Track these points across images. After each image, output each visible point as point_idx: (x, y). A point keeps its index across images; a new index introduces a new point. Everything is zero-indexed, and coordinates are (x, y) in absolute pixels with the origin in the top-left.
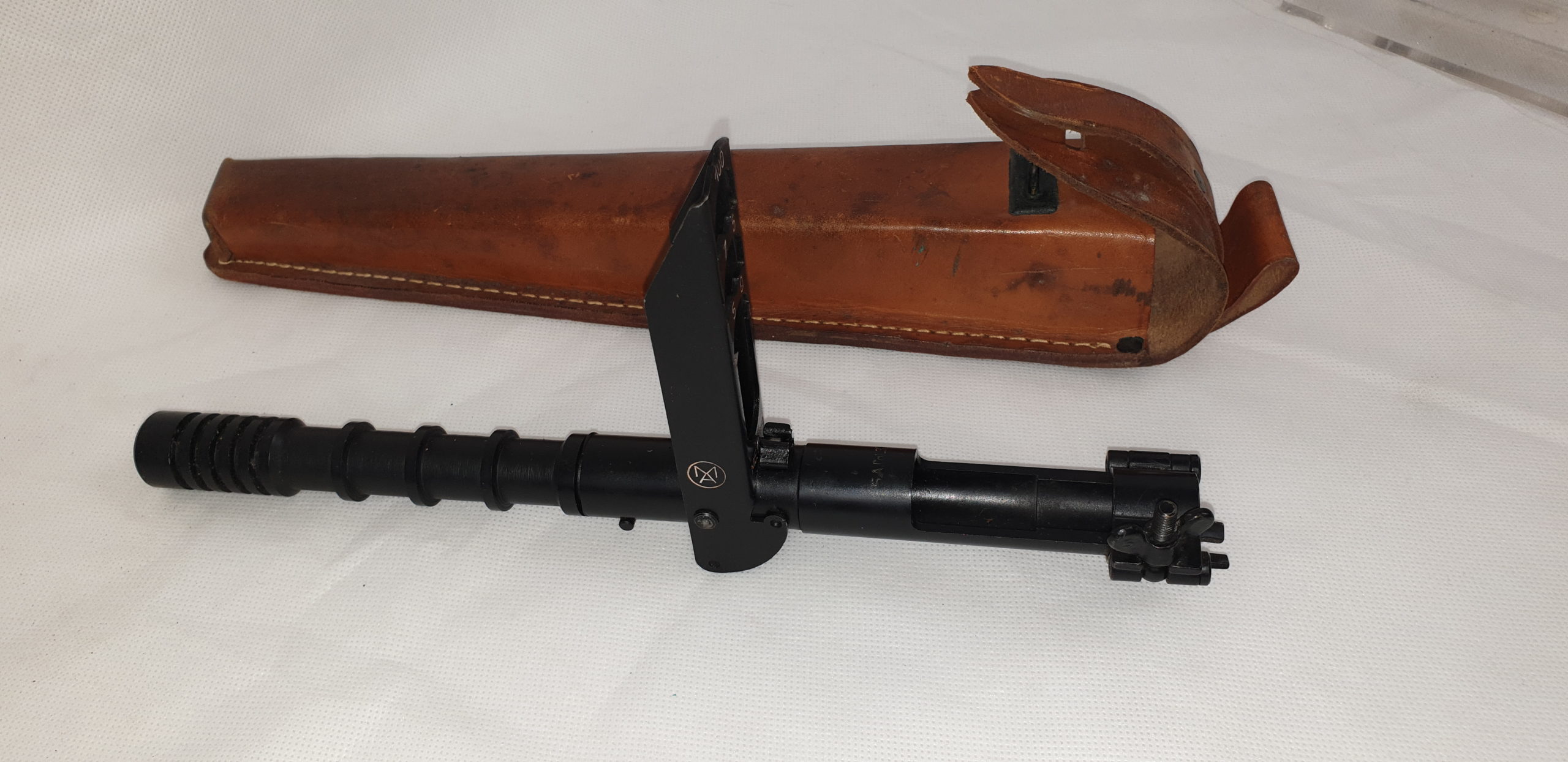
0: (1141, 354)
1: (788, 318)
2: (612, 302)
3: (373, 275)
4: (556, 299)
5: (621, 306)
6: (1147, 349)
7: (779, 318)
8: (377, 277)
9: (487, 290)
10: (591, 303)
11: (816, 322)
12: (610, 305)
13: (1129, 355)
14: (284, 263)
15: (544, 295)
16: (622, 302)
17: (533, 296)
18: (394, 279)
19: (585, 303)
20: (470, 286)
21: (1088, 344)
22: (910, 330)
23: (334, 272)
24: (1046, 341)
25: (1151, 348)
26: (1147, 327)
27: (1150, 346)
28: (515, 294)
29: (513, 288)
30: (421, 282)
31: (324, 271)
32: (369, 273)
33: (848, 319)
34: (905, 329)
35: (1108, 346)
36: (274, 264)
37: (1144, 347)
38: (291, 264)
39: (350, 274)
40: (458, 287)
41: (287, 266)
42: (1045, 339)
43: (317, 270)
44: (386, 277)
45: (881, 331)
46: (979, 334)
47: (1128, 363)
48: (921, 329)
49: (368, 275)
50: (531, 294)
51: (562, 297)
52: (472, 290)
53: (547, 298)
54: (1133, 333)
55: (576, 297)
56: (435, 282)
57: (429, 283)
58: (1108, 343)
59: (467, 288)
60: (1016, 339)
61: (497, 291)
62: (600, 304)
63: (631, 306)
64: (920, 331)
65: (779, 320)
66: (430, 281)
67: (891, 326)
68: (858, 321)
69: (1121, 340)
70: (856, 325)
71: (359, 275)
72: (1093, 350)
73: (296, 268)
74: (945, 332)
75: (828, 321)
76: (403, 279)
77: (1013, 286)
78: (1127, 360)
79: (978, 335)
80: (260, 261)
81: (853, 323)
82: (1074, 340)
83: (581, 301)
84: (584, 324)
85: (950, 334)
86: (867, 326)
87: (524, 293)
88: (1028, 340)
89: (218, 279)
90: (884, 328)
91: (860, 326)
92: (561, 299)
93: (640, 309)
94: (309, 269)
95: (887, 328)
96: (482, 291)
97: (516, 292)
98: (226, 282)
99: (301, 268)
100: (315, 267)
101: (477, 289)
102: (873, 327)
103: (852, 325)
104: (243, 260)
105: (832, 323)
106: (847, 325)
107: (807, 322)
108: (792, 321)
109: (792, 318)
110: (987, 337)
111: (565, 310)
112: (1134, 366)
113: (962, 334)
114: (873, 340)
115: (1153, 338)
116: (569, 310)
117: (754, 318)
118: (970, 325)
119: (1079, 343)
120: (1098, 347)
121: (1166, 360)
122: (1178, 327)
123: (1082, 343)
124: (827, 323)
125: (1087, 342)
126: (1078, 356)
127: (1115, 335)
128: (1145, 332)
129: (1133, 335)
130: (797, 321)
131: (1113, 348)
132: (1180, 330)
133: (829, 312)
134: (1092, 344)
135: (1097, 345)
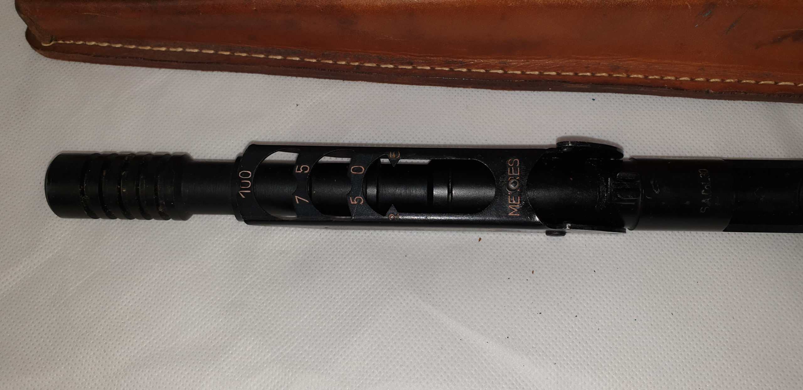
1: (563, 71)
2: (403, 64)
3: (184, 49)
4: (352, 63)
5: (410, 67)
8: (188, 50)
9: (289, 58)
10: (383, 66)
11: (588, 74)
12: (400, 67)
14: (102, 42)
15: (340, 60)
16: (410, 64)
17: (331, 62)
18: (204, 51)
19: (378, 66)
20: (274, 55)
22: (672, 78)
23: (148, 48)
28: (314, 61)
29: (312, 54)
30: (228, 53)
31: (140, 48)
32: (181, 47)
33: (616, 69)
34: (668, 78)
36: (93, 43)
38: (108, 42)
39: (164, 49)
40: (262, 56)
41: (106, 44)
42: (791, 82)
43: (133, 47)
44: (196, 51)
45: (646, 81)
46: (732, 79)
48: (683, 77)
49: (180, 49)
50: (329, 60)
52: (276, 59)
53: (344, 63)
55: (369, 62)
56: (241, 52)
57: (236, 54)
59: (271, 57)
60: (766, 82)
61: (298, 59)
62: (392, 66)
63: (419, 68)
64: (681, 79)
66: (236, 51)
67: (656, 75)
68: (626, 72)
70: (624, 75)
71: (172, 49)
73: (113, 46)
74: (702, 79)
75: (599, 73)
76: (212, 52)
77: (778, 41)
79: (732, 81)
80: (80, 40)
81: (622, 74)
83: (374, 65)
84: (380, 84)
85: (708, 80)
86: (635, 76)
87: (323, 59)
88: (776, 83)
89: (46, 58)
90: (650, 77)
91: (628, 76)
92: (357, 64)
93: (428, 70)
94: (126, 46)
95: (653, 77)
96: (285, 59)
97: (315, 58)
98: (54, 61)
99: (119, 46)
100: (131, 45)
101: (279, 57)
102: (640, 76)
103: (621, 75)
104: (63, 41)
105: (604, 74)
106: (618, 75)
107: (580, 74)
108: (568, 74)
109: (567, 72)
110: (739, 81)
111: (363, 74)
113: (718, 80)
114: (642, 90)
116: (367, 75)
117: (532, 73)
118: (725, 71)
124: (599, 75)
130: (571, 74)
133: (600, 63)
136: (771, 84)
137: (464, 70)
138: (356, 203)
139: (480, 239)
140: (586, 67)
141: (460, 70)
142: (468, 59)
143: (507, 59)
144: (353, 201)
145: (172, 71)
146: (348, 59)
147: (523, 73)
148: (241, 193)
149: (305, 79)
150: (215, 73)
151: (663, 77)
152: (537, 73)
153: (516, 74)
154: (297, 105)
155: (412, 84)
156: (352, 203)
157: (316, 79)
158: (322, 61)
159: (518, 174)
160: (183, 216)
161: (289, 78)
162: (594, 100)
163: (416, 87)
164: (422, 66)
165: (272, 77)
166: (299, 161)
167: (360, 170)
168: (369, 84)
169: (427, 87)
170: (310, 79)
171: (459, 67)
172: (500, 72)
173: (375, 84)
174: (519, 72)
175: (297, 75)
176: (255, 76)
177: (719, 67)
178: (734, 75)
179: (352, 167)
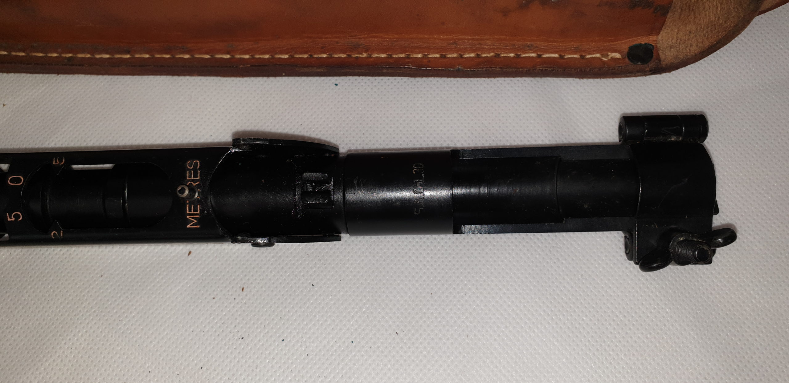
0: (652, 64)
1: (296, 53)
2: (119, 52)
4: (63, 55)
5: (128, 56)
6: (659, 59)
7: (286, 54)
10: (98, 56)
11: (325, 56)
12: (117, 56)
13: (640, 65)
15: (51, 52)
16: (128, 52)
17: (41, 54)
19: (93, 57)
21: (598, 55)
22: (420, 56)
24: (556, 55)
25: (662, 57)
26: (658, 34)
27: (660, 53)
28: (23, 54)
29: (18, 46)
33: (356, 48)
34: (415, 56)
35: (617, 55)
37: (655, 55)
45: (390, 60)
46: (489, 53)
47: (639, 74)
48: (431, 53)
50: (38, 52)
51: (70, 53)
53: (55, 55)
54: (643, 40)
55: (83, 52)
58: (619, 52)
60: (527, 55)
61: (5, 53)
62: (107, 56)
63: (138, 56)
64: (430, 56)
65: (286, 56)
67: (401, 53)
68: (367, 51)
69: (631, 48)
70: (365, 55)
72: (604, 62)
74: (455, 55)
75: (336, 54)
77: (525, 4)
78: (638, 71)
79: (489, 55)
81: (362, 54)
82: (584, 51)
83: (88, 56)
85: (461, 56)
86: (377, 55)
87: (31, 52)
88: (539, 56)
90: (394, 56)
91: (370, 56)
92: (69, 55)
93: (148, 58)
95: (397, 56)
97: (23, 51)
102: (383, 56)
103: (361, 56)
105: (341, 55)
106: (356, 56)
107: (316, 56)
108: (301, 56)
109: (301, 53)
110: (497, 56)
111: (74, 67)
112: (646, 75)
113: (472, 55)
114: (385, 71)
115: (666, 45)
116: (78, 67)
117: (261, 56)
118: (480, 44)
119: (589, 54)
120: (610, 58)
121: (677, 68)
122: (690, 32)
123: (594, 54)
124: (336, 56)
125: (597, 53)
126: (590, 70)
127: (626, 44)
128: (655, 38)
129: (643, 43)
130: (306, 56)
131: (623, 58)
132: (692, 35)
133: (337, 42)
134: (602, 55)
135: (608, 55)
136: (532, 57)
137: (187, 56)
138: (13, 219)
139: (190, 253)
140: (322, 48)
141: (181, 56)
142: (191, 43)
143: (234, 42)
144: (11, 218)
146: (59, 50)
147: (252, 57)
151: (409, 55)
152: (267, 56)
153: (244, 59)
156: (9, 220)
159: (199, 178)
162: (336, 85)
164: (141, 54)
167: (19, 180)
168: (86, 77)
169: (151, 77)
172: (228, 56)
174: (247, 57)
177: (473, 39)
178: (491, 49)
179: (10, 178)
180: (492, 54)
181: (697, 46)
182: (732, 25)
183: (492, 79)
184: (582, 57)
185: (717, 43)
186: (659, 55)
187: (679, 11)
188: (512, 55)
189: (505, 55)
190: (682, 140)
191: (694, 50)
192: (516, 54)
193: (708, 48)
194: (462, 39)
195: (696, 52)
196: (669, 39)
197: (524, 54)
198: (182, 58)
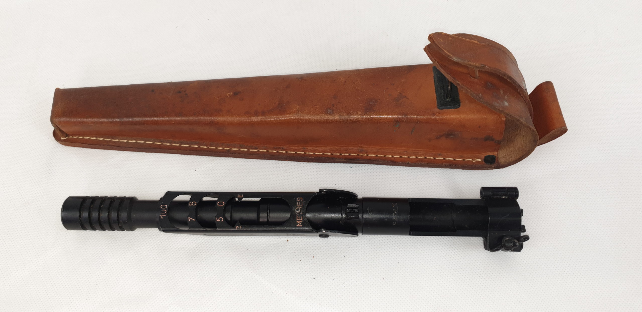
0: (495, 165)
1: (334, 153)
2: (252, 149)
3: (137, 141)
4: (225, 149)
5: (256, 150)
6: (498, 162)
9: (192, 146)
10: (242, 150)
11: (347, 154)
13: (490, 165)
14: (93, 137)
15: (219, 147)
16: (256, 148)
17: (214, 148)
18: (147, 142)
19: (239, 150)
20: (184, 144)
21: (471, 160)
22: (390, 156)
23: (117, 140)
24: (452, 159)
26: (498, 151)
28: (205, 147)
29: (205, 144)
30: (160, 144)
31: (113, 140)
32: (135, 140)
33: (361, 152)
34: (388, 156)
35: (480, 160)
36: (88, 138)
37: (496, 160)
39: (125, 141)
40: (178, 145)
41: (94, 138)
43: (109, 140)
44: (143, 142)
45: (377, 158)
48: (395, 155)
49: (134, 141)
52: (185, 147)
53: (221, 148)
55: (235, 148)
56: (167, 143)
57: (164, 144)
58: (480, 159)
59: (183, 145)
60: (439, 158)
61: (197, 146)
62: (246, 150)
63: (261, 151)
64: (395, 157)
65: (330, 154)
67: (382, 155)
68: (366, 153)
69: (486, 157)
70: (365, 155)
71: (130, 141)
72: (474, 163)
74: (406, 157)
76: (151, 143)
77: (438, 138)
78: (489, 167)
79: (421, 157)
80: (81, 136)
81: (364, 154)
82: (465, 157)
83: (237, 149)
84: (241, 159)
85: (409, 157)
86: (371, 155)
88: (444, 159)
89: (62, 145)
90: (379, 156)
91: (367, 155)
92: (228, 149)
93: (265, 152)
94: (105, 139)
96: (190, 147)
98: (67, 147)
99: (101, 139)
100: (108, 138)
101: (187, 146)
102: (374, 155)
103: (364, 155)
104: (73, 137)
105: (355, 154)
106: (361, 155)
107: (343, 154)
108: (336, 154)
110: (425, 158)
111: (231, 154)
112: (492, 169)
113: (414, 157)
114: (374, 162)
115: (501, 156)
116: (233, 154)
117: (318, 154)
118: (417, 152)
119: (467, 159)
120: (476, 161)
121: (506, 167)
122: (511, 151)
123: (469, 159)
124: (352, 155)
125: (471, 159)
126: (467, 166)
127: (483, 155)
128: (496, 153)
129: (491, 155)
130: (338, 154)
131: (482, 161)
132: (512, 153)
133: (353, 149)
134: (473, 160)
135: (475, 160)
136: (441, 159)
137: (284, 152)
138: (219, 220)
139: (288, 241)
140: (346, 151)
141: (282, 152)
142: (286, 146)
143: (306, 146)
144: (218, 220)
145: (130, 152)
146: (224, 146)
147: (314, 154)
148: (162, 216)
149: (201, 156)
150: (153, 153)
151: (385, 156)
152: (321, 154)
153: (310, 154)
154: (196, 170)
155: (257, 159)
156: (217, 221)
157: (206, 157)
158: (210, 148)
159: (302, 205)
160: (132, 229)
161: (192, 156)
162: (351, 167)
163: (259, 160)
164: (263, 150)
165: (183, 155)
166: (191, 200)
167: (222, 204)
168: (235, 159)
169: (266, 160)
170: (204, 156)
171: (281, 151)
172: (303, 153)
173: (238, 159)
174: (312, 153)
175: (196, 155)
176: (174, 155)
177: (415, 150)
178: (422, 155)
179: (218, 203)
180: (423, 157)
181: (514, 157)
182: (528, 150)
183: (423, 168)
184: (464, 160)
185: (522, 157)
186: (498, 160)
187: (507, 141)
188: (432, 158)
189: (429, 158)
190: (508, 198)
191: (513, 159)
192: (434, 158)
193: (519, 159)
194: (409, 150)
195: (514, 160)
196: (502, 153)
197: (437, 157)
198: (282, 153)
